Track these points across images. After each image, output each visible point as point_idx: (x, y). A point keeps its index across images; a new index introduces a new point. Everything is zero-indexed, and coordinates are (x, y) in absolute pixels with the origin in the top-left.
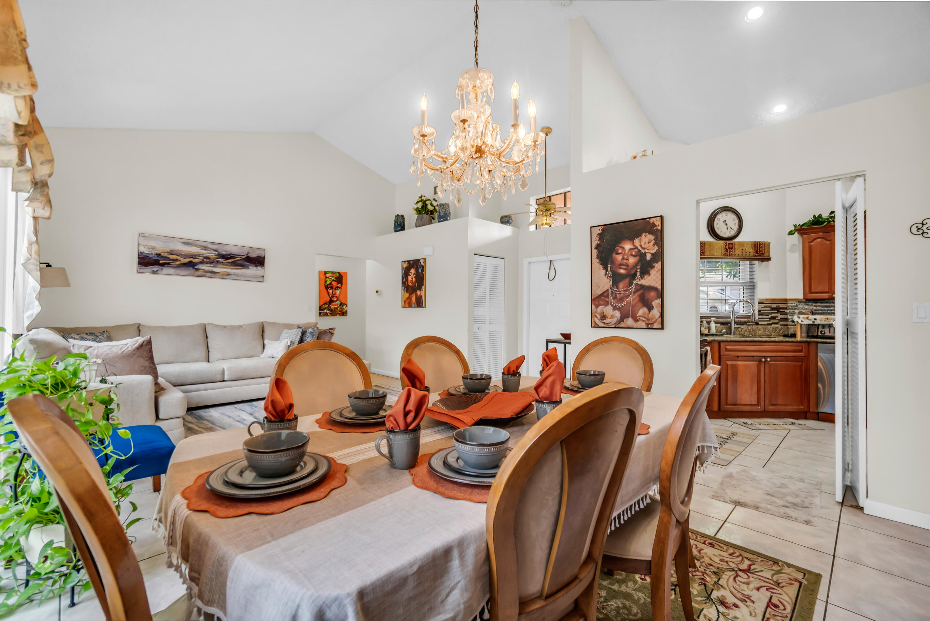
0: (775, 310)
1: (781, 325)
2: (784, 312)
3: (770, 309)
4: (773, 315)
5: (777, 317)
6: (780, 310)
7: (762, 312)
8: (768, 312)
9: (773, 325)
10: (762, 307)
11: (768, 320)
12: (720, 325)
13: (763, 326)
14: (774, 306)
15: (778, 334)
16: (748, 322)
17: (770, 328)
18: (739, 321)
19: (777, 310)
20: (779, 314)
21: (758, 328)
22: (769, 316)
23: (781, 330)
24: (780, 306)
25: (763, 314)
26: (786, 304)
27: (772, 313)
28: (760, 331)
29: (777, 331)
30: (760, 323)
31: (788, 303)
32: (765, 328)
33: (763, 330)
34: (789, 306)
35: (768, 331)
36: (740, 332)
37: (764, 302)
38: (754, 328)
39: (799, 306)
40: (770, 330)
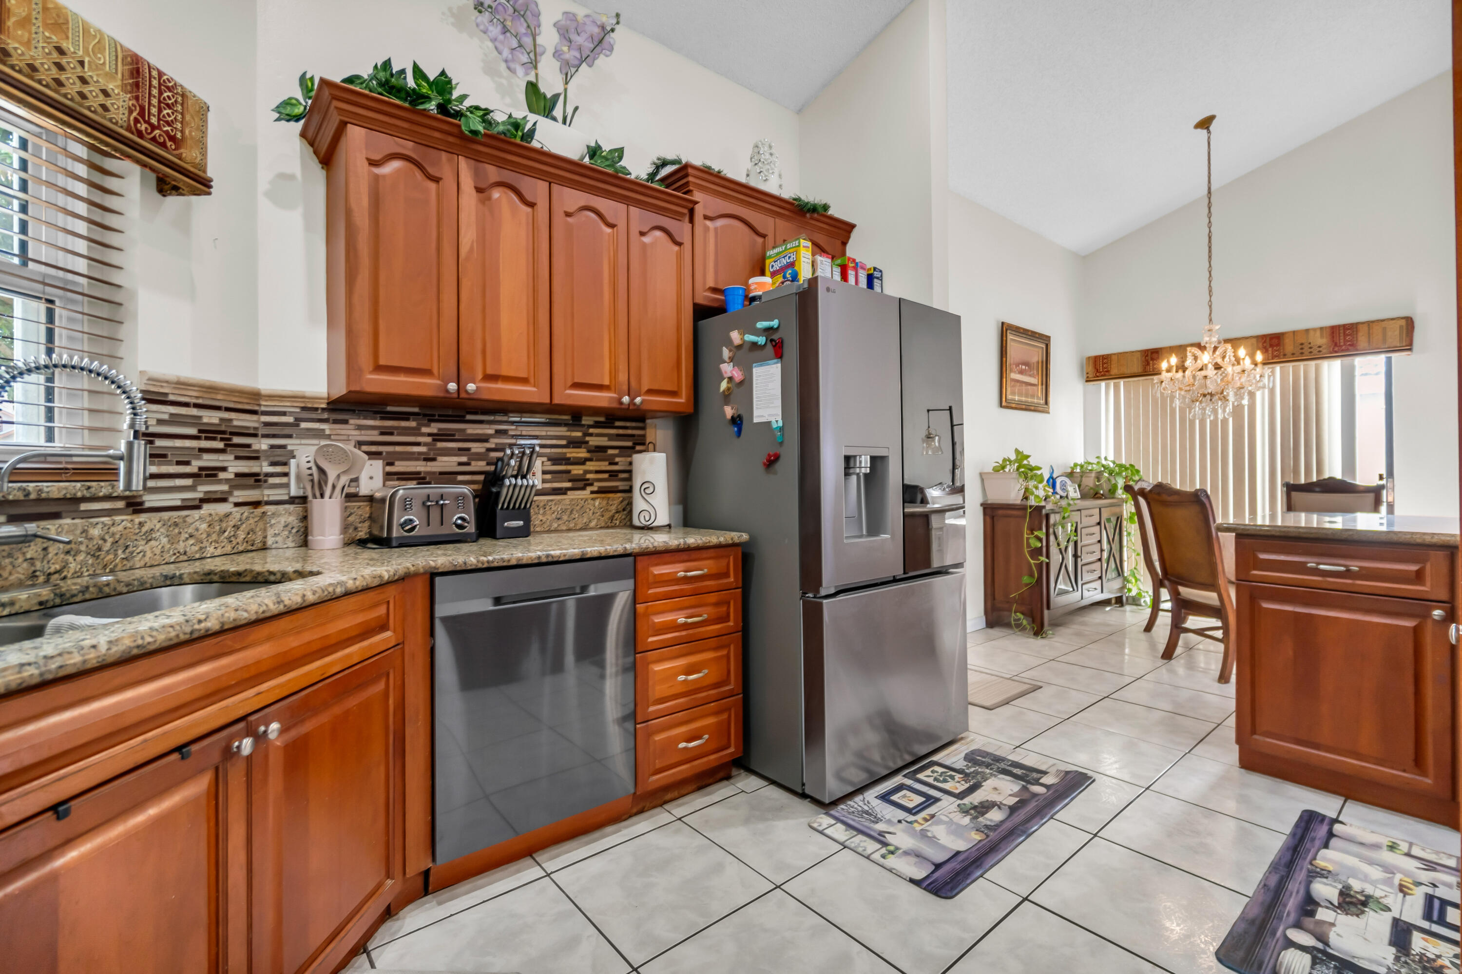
0: (214, 439)
1: (237, 505)
2: (248, 446)
3: (193, 431)
4: (209, 460)
5: (224, 469)
6: (236, 440)
7: (161, 442)
8: (188, 443)
9: (207, 508)
10: (160, 422)
11: (188, 482)
13: (166, 515)
14: (211, 418)
15: (228, 549)
16: (84, 499)
17: (197, 523)
18: (28, 494)
19: (222, 439)
20: (232, 457)
21: (144, 529)
22: (187, 463)
23: (241, 529)
24: (235, 423)
25: (164, 456)
26: (254, 412)
27: (202, 450)
28: (153, 543)
29: (226, 534)
30: (151, 500)
31: (263, 409)
32: (176, 524)
33: (167, 536)
34: (267, 424)
35: (191, 536)
36: (33, 564)
37: (166, 394)
38: (120, 528)
39: (304, 425)
40: (197, 530)
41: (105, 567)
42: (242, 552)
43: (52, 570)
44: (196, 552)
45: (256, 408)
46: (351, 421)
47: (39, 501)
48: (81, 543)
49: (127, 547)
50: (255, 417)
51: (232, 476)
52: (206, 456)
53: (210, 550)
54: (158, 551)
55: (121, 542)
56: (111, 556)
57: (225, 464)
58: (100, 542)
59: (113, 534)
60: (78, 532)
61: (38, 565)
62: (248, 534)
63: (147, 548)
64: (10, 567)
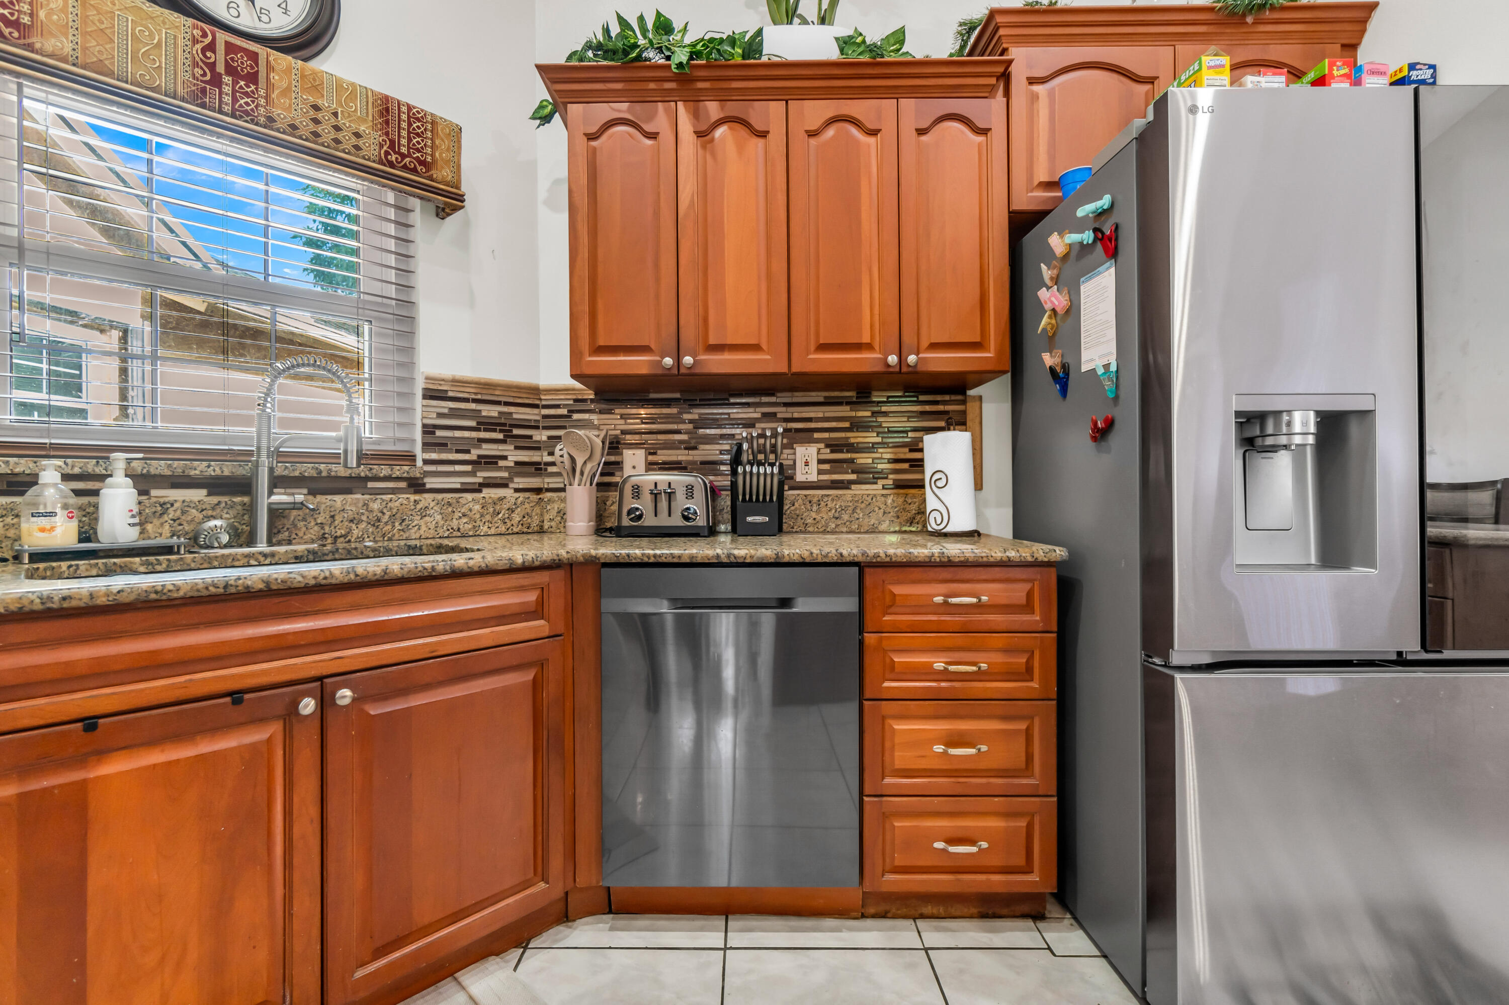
0: (495, 431)
1: (517, 490)
2: (530, 437)
3: (473, 423)
4: (488, 450)
5: (505, 458)
6: (516, 432)
7: (439, 433)
8: (466, 434)
9: (486, 492)
10: (440, 415)
11: (469, 468)
12: (204, 492)
13: (440, 496)
14: (490, 411)
15: (503, 529)
16: (367, 479)
17: (471, 505)
18: (321, 472)
19: (501, 431)
20: (512, 447)
21: (419, 507)
22: (468, 452)
23: (516, 512)
24: (515, 416)
25: (446, 445)
26: (536, 406)
27: (481, 441)
28: (427, 518)
29: (500, 516)
30: (431, 482)
31: (544, 403)
32: (449, 504)
33: (441, 514)
34: (545, 417)
35: (464, 515)
36: (323, 528)
37: (447, 391)
38: (397, 504)
39: (576, 416)
40: (470, 510)
41: (384, 535)
42: (517, 533)
43: (338, 534)
44: (470, 530)
45: (537, 402)
46: (617, 411)
47: (329, 477)
48: (363, 514)
49: (403, 520)
50: (536, 411)
51: (512, 464)
52: (484, 446)
53: (484, 529)
54: (432, 526)
55: (398, 516)
56: (389, 527)
57: (505, 453)
58: (380, 515)
59: (391, 509)
60: (360, 505)
61: (327, 529)
62: (524, 517)
63: (422, 522)
64: (304, 529)
